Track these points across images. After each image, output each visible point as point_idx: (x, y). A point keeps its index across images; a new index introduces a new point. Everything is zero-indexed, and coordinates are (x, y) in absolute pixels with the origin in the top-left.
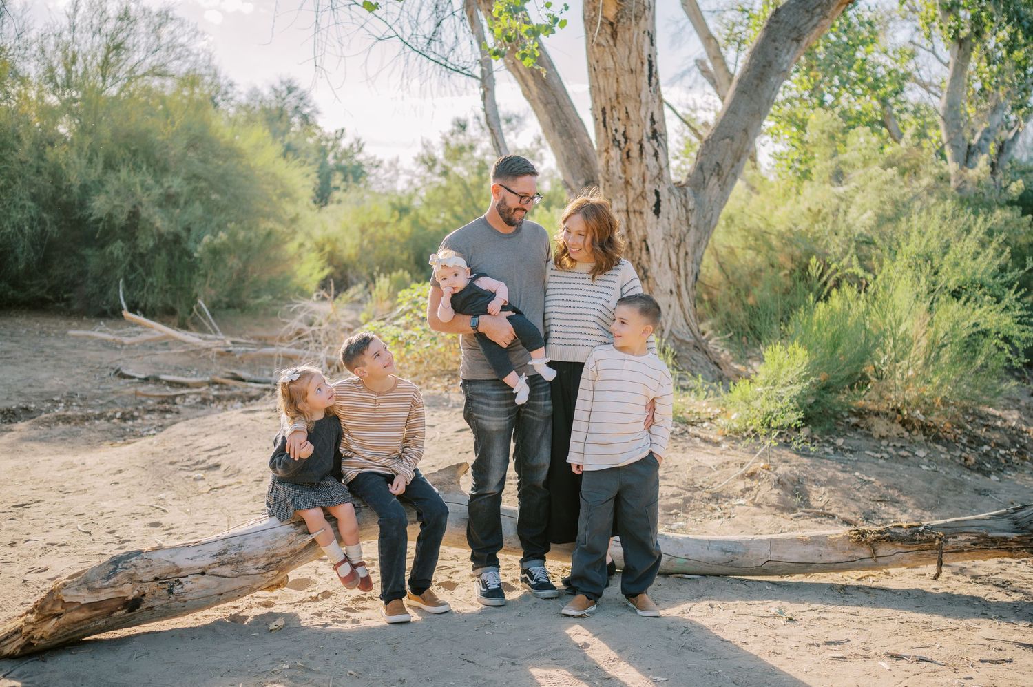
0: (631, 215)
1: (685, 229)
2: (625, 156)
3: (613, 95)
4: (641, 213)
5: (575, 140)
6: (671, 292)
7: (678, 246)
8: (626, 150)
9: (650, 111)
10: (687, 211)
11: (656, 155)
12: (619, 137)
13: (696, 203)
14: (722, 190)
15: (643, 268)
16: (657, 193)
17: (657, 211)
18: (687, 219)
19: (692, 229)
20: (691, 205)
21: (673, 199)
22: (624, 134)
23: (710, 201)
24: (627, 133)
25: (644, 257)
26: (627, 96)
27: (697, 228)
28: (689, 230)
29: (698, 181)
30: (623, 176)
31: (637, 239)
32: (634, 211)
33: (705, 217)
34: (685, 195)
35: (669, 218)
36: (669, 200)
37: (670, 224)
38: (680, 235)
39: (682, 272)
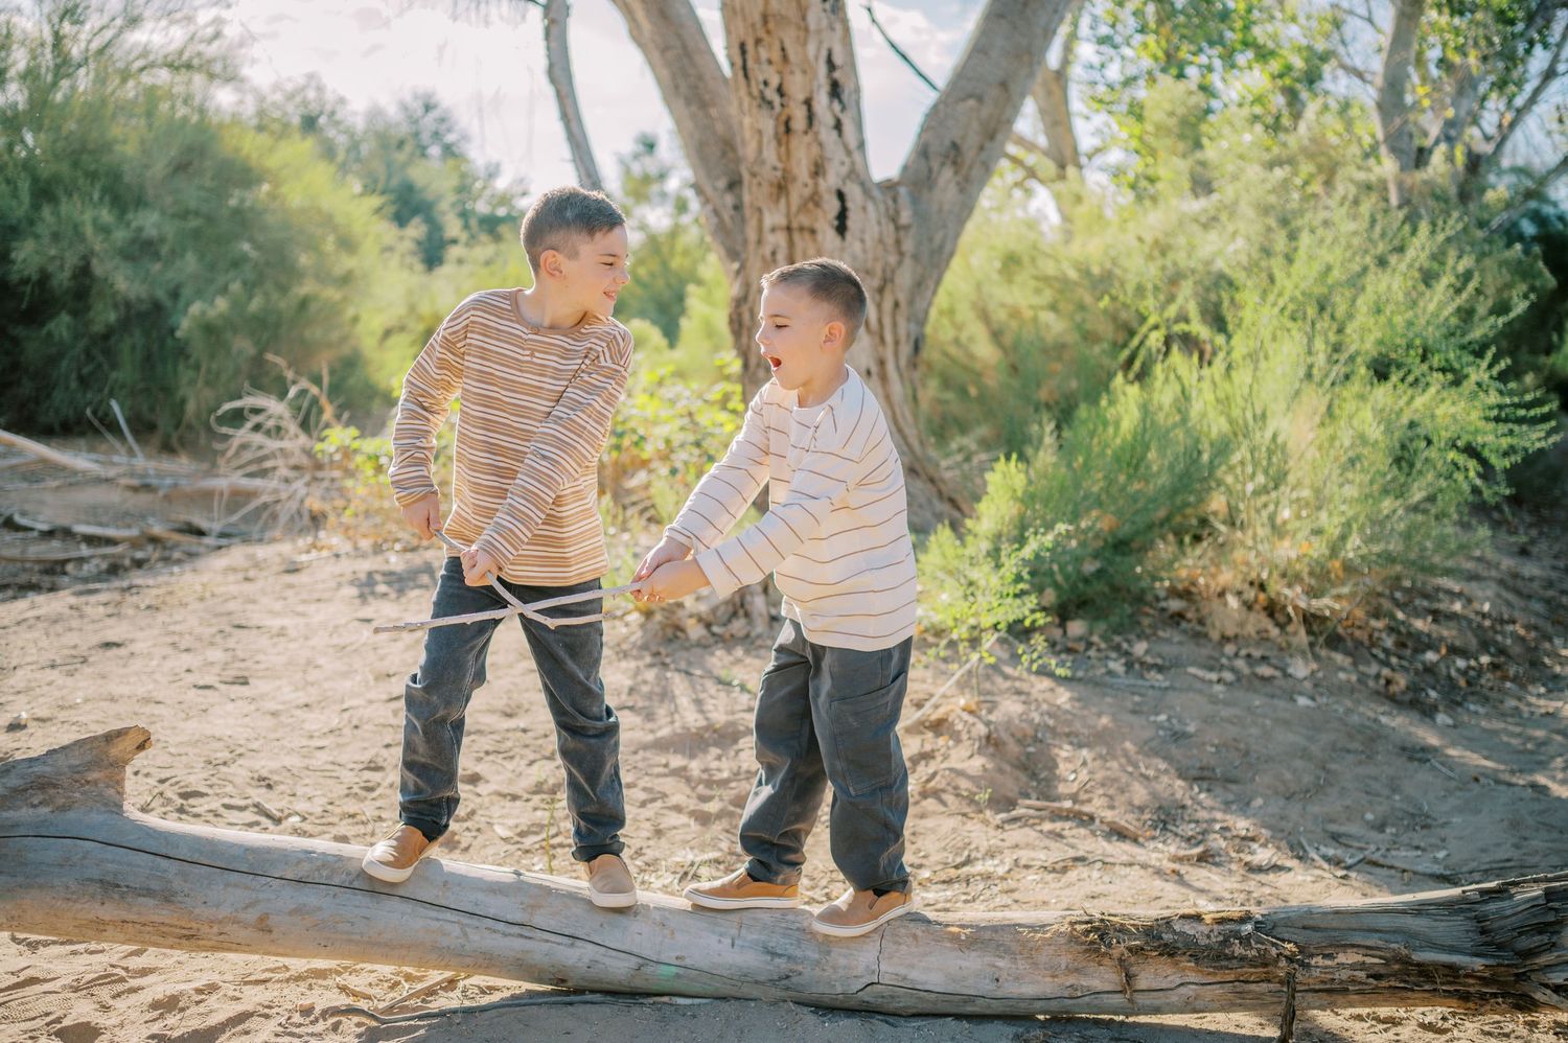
0: (797, 236)
1: (892, 259)
2: (782, 129)
3: (757, 18)
4: (813, 232)
5: (713, 112)
6: (869, 373)
7: (881, 290)
8: (784, 118)
9: (825, 46)
10: (898, 228)
11: (838, 126)
12: (771, 94)
13: (916, 213)
14: (962, 190)
16: (841, 196)
17: (841, 228)
18: (898, 242)
19: (908, 262)
20: (905, 217)
21: (870, 207)
22: (780, 91)
23: (940, 211)
24: (786, 88)
26: (782, 19)
27: (916, 257)
28: (900, 263)
29: (919, 177)
30: (780, 165)
32: (801, 229)
33: (931, 240)
34: (895, 200)
35: (862, 241)
36: (864, 209)
37: (865, 251)
38: (884, 271)
39: (889, 338)
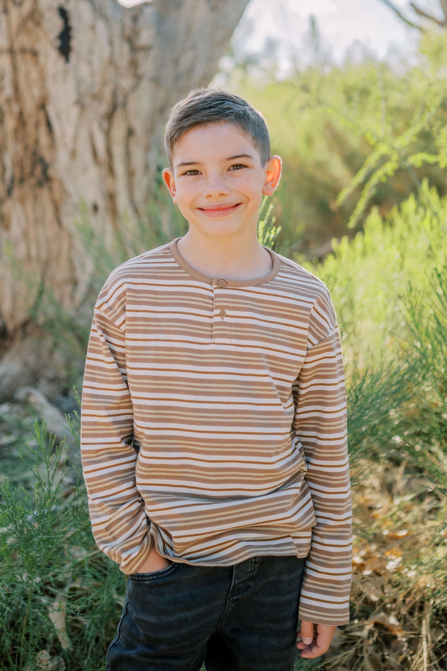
0: (19, 58)
1: (126, 83)
4: (35, 54)
6: (95, 208)
7: (110, 116)
10: (134, 49)
13: (159, 33)
15: (42, 160)
16: (63, 13)
17: (65, 49)
18: (134, 64)
19: (146, 86)
21: (101, 26)
23: (189, 30)
25: (44, 140)
27: (156, 81)
28: (135, 87)
31: (30, 106)
32: (23, 51)
33: (176, 62)
35: (90, 63)
36: (93, 28)
37: (92, 74)
38: (114, 95)
39: (119, 168)
